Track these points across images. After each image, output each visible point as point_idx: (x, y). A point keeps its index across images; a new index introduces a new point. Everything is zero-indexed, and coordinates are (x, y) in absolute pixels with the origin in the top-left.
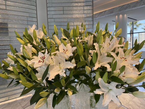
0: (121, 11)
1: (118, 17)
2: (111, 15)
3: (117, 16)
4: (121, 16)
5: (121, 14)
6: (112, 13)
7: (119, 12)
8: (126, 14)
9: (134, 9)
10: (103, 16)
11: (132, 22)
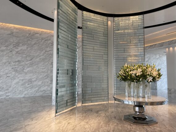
1: (169, 49)
3: (167, 49)
4: (171, 49)
10: (153, 48)
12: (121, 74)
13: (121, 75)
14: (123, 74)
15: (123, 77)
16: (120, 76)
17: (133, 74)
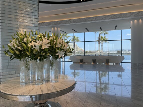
0: (56, 25)
1: (54, 29)
2: (48, 27)
4: (56, 28)
5: (56, 27)
6: (50, 25)
7: (55, 26)
8: (59, 27)
9: (65, 25)
11: (63, 34)
12: (13, 47)
13: (13, 50)
14: (16, 46)
15: (17, 52)
16: (10, 50)
17: (35, 46)
